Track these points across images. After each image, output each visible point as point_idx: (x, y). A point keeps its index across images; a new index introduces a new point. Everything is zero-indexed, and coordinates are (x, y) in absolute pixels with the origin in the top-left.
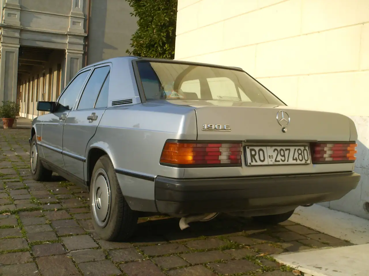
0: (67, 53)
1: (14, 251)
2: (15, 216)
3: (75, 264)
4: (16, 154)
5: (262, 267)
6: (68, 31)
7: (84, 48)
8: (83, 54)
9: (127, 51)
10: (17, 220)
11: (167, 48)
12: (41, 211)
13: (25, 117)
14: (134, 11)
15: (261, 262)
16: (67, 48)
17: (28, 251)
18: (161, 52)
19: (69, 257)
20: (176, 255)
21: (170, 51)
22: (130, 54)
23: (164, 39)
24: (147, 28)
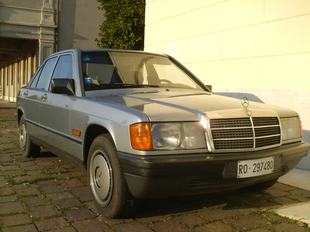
0: (40, 43)
1: (49, 217)
2: (34, 186)
3: (109, 227)
4: (9, 131)
5: (270, 221)
6: (41, 23)
7: (55, 38)
8: (54, 43)
9: (96, 40)
10: (39, 189)
11: (132, 36)
12: (56, 180)
13: (2, 99)
14: (102, 5)
15: (267, 216)
16: (40, 38)
17: (61, 216)
18: (127, 40)
19: (101, 220)
20: (193, 214)
21: (134, 39)
22: (99, 42)
23: (130, 29)
24: (114, 19)
